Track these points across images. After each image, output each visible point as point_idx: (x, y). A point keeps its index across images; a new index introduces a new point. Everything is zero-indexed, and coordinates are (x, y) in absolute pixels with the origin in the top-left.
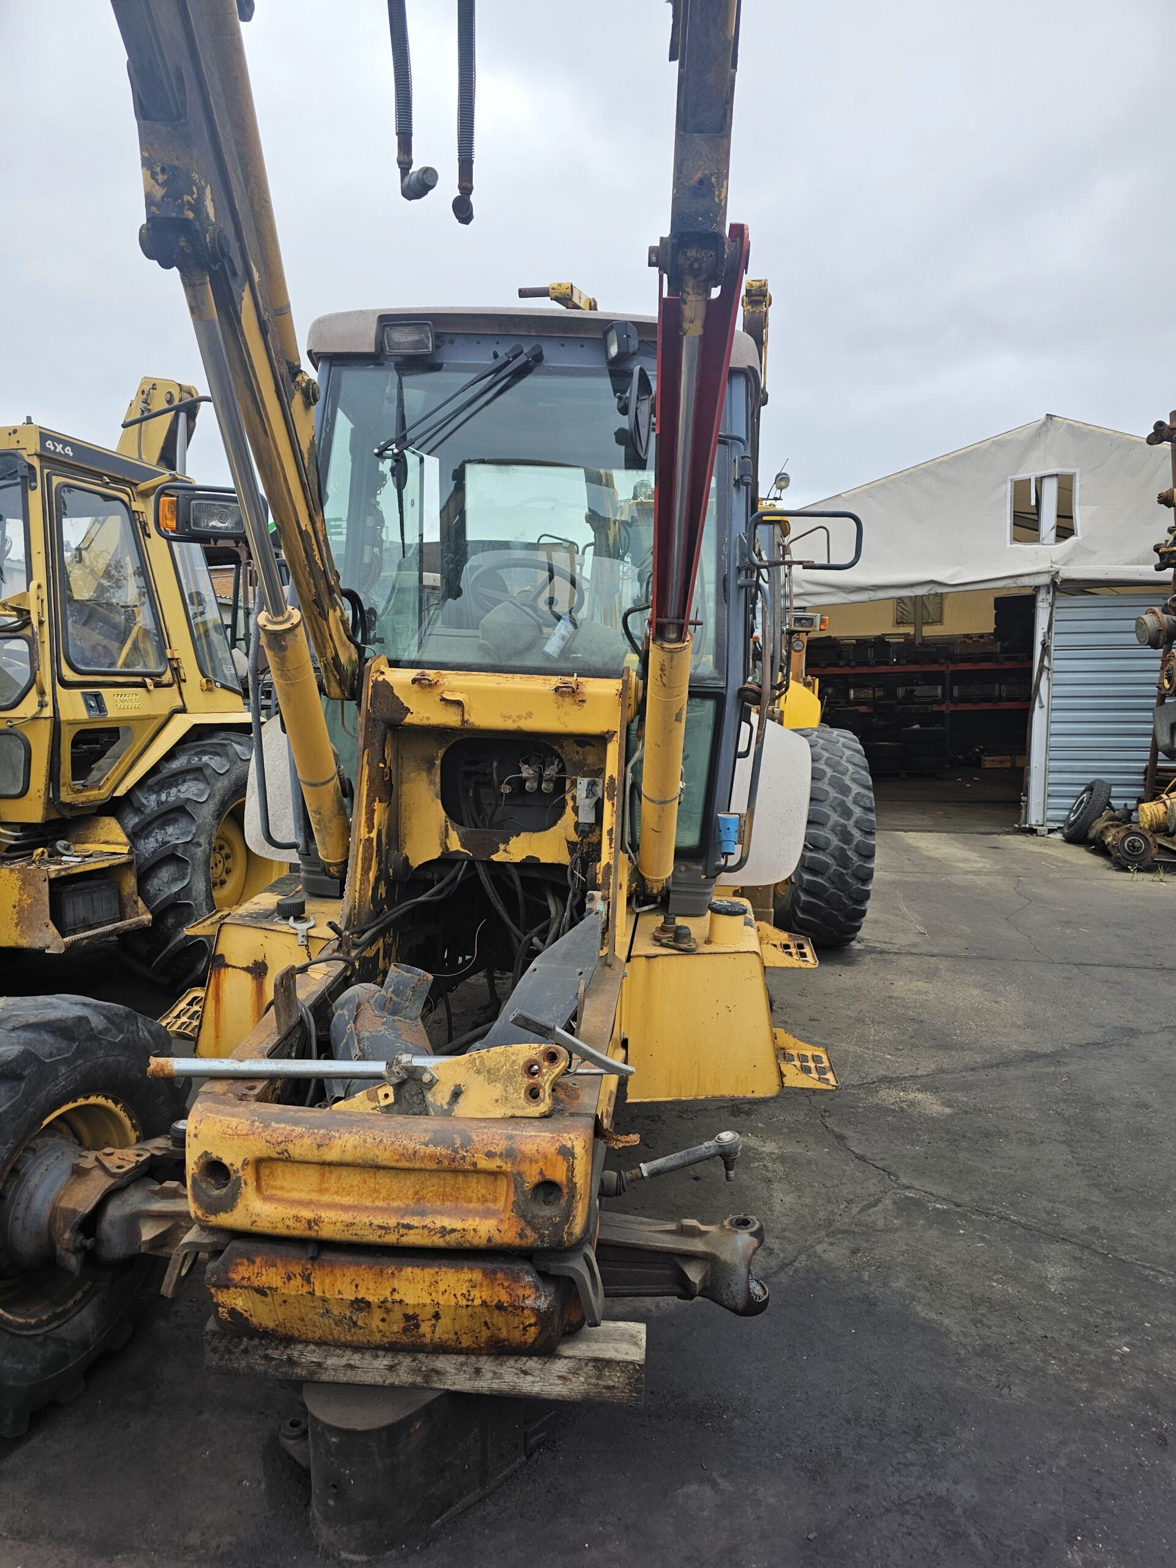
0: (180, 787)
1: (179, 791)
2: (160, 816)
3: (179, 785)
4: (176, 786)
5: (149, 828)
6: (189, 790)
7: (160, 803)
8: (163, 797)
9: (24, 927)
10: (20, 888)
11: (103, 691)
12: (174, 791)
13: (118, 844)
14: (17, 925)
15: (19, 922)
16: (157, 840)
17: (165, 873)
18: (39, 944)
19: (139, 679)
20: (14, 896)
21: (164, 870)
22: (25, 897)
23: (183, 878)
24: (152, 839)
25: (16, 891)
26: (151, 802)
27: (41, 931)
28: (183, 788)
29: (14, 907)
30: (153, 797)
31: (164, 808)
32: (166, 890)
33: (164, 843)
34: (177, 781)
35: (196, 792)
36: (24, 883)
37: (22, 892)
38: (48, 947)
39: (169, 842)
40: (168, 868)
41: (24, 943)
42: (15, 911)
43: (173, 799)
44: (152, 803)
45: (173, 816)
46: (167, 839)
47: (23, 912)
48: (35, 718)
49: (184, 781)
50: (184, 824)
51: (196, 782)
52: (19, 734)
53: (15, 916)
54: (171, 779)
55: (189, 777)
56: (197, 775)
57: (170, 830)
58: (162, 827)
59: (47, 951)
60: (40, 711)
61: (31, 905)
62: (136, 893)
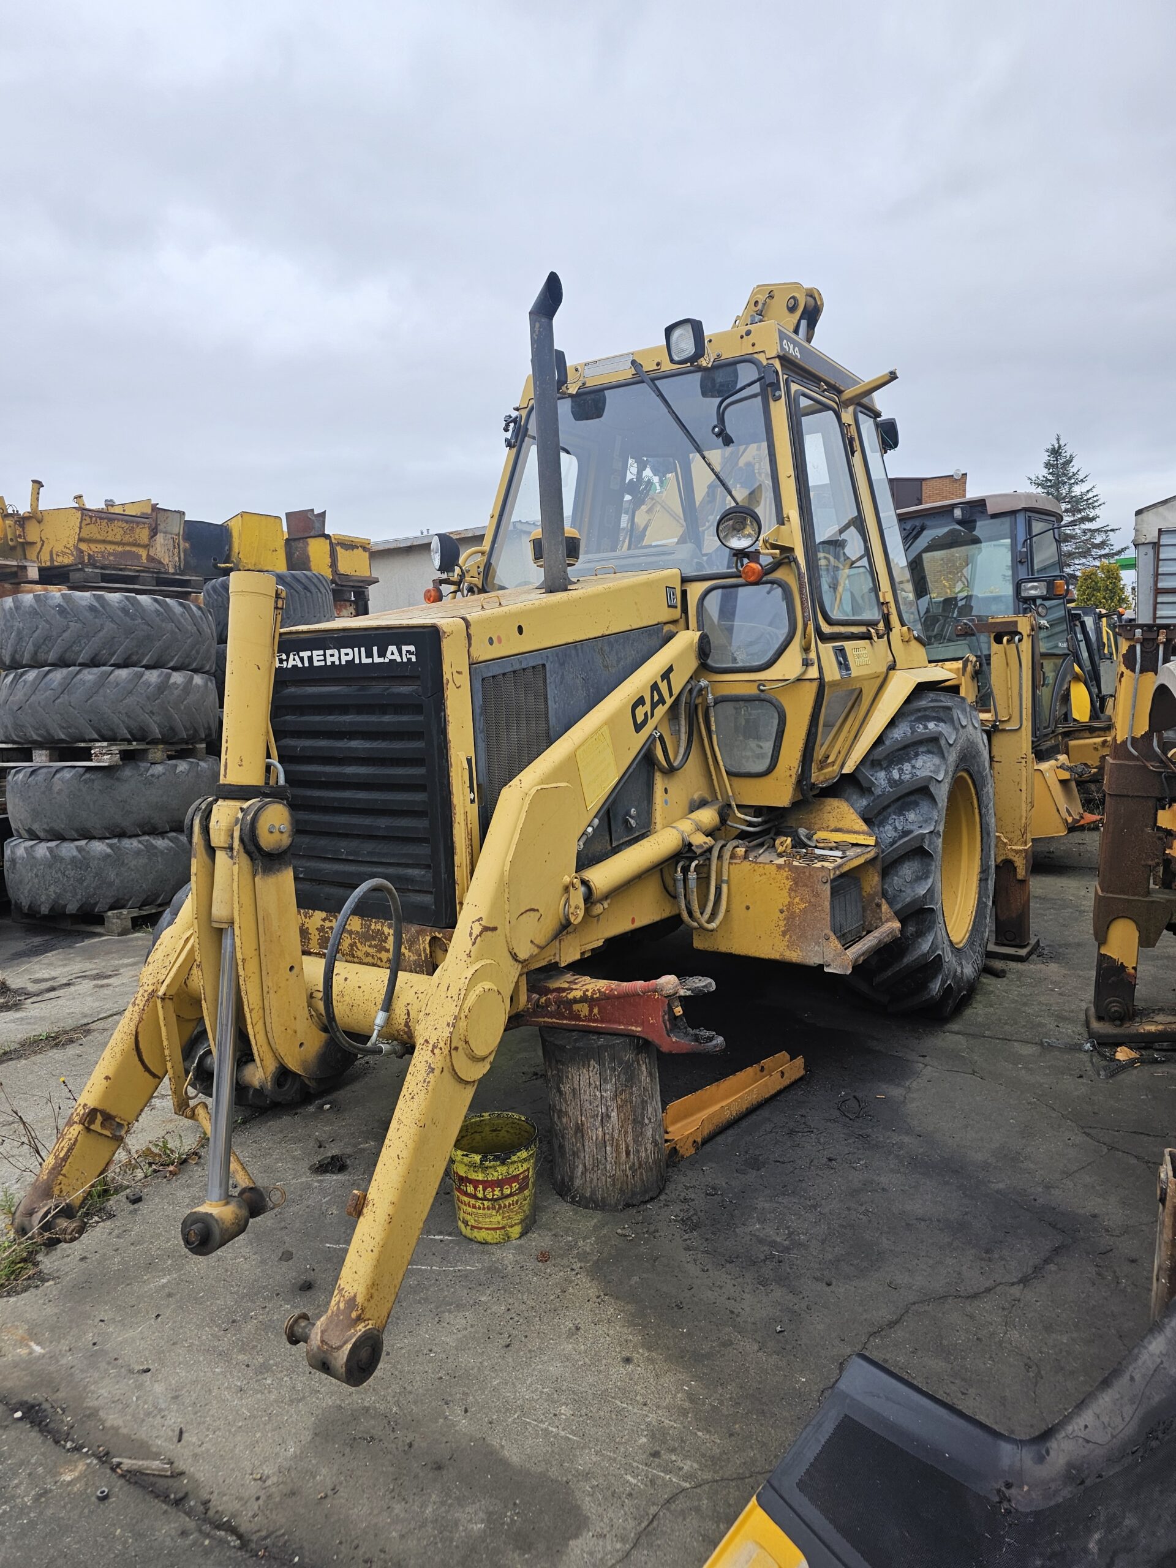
0: (913, 762)
1: (913, 767)
2: (898, 799)
3: (912, 759)
4: (909, 760)
5: (885, 813)
6: (924, 766)
7: (892, 782)
8: (896, 774)
9: (794, 937)
10: (791, 889)
11: (848, 645)
12: (907, 767)
13: (855, 832)
14: (784, 934)
15: (788, 930)
16: (896, 828)
17: (908, 870)
18: (814, 960)
19: (863, 629)
20: (782, 898)
21: (906, 865)
22: (797, 900)
23: (927, 877)
24: (888, 827)
25: (785, 893)
26: (880, 779)
27: (818, 943)
28: (919, 763)
29: (782, 912)
30: (882, 774)
31: (902, 790)
32: (909, 891)
33: (906, 833)
34: (907, 755)
35: (932, 768)
36: (796, 884)
37: (793, 894)
38: (828, 966)
39: (911, 832)
40: (910, 864)
41: (794, 956)
42: (782, 916)
43: (908, 776)
44: (883, 783)
45: (912, 798)
46: (909, 827)
47: (794, 919)
48: (799, 680)
49: (917, 755)
50: (926, 808)
51: (930, 756)
52: (774, 701)
53: (782, 923)
54: (900, 752)
55: (921, 749)
56: (931, 746)
57: (911, 816)
58: (901, 812)
59: (826, 970)
60: (804, 672)
61: (804, 911)
62: (880, 894)
